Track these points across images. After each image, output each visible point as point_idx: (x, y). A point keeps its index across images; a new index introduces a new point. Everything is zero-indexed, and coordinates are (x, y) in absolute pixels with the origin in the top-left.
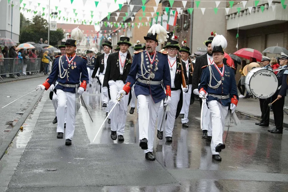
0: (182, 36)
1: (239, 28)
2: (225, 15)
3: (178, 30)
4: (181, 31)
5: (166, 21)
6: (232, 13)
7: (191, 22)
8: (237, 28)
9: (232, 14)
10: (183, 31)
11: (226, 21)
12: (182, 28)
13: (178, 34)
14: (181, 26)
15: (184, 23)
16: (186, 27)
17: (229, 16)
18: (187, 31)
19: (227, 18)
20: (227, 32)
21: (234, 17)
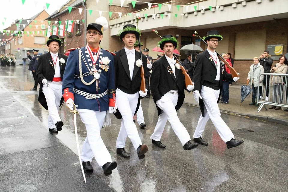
0: (75, 40)
2: (110, 25)
3: (70, 36)
4: (73, 37)
5: (63, 29)
6: (117, 23)
10: (75, 37)
11: (110, 29)
12: (74, 35)
13: (69, 39)
15: (77, 31)
16: (79, 34)
17: (113, 26)
18: (80, 37)
19: (111, 27)
20: (110, 37)
21: (119, 27)
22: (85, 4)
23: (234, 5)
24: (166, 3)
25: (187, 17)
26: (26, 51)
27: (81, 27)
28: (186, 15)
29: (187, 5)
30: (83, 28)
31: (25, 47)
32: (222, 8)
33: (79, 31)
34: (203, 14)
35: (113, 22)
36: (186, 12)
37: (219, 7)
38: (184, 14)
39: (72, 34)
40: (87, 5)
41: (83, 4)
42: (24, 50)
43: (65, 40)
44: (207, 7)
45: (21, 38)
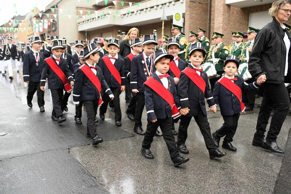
1: (87, 30)
3: (49, 32)
7: (57, 27)
8: (85, 30)
9: (81, 22)
11: (77, 26)
12: (52, 31)
13: (49, 34)
14: (51, 29)
15: (53, 27)
16: (54, 30)
17: (79, 23)
18: (55, 32)
19: (78, 24)
20: (78, 32)
21: (83, 24)
22: (57, 7)
23: (145, 10)
24: (107, 7)
25: (123, 17)
26: (20, 45)
27: (55, 24)
28: (122, 16)
29: (123, 8)
30: (56, 25)
31: (20, 41)
32: (139, 12)
33: (54, 27)
34: (131, 15)
35: (79, 21)
36: (122, 14)
37: (137, 11)
38: (121, 15)
39: (50, 30)
40: (58, 7)
41: (55, 7)
42: (19, 44)
43: (46, 35)
44: (132, 11)
45: (16, 33)
